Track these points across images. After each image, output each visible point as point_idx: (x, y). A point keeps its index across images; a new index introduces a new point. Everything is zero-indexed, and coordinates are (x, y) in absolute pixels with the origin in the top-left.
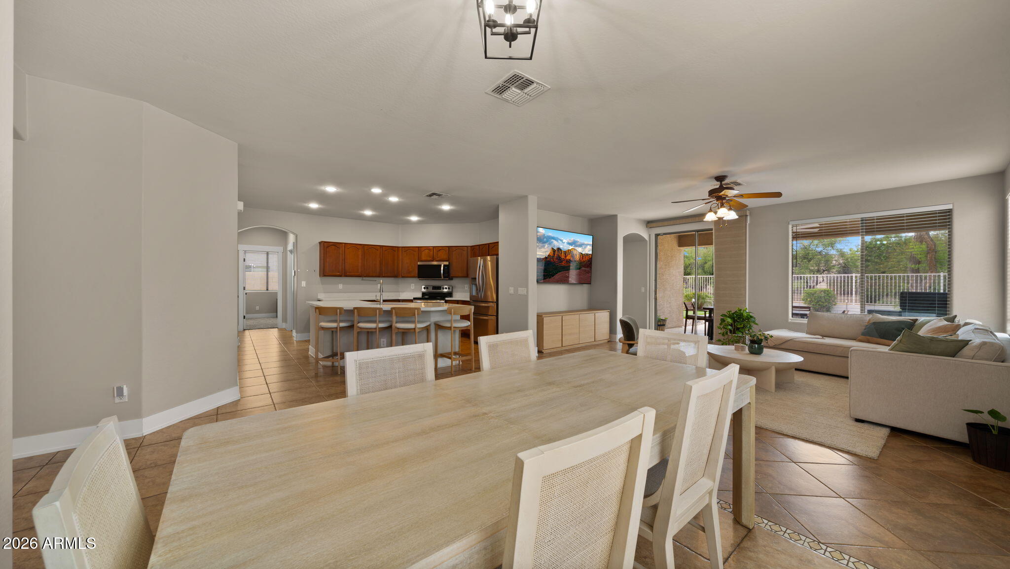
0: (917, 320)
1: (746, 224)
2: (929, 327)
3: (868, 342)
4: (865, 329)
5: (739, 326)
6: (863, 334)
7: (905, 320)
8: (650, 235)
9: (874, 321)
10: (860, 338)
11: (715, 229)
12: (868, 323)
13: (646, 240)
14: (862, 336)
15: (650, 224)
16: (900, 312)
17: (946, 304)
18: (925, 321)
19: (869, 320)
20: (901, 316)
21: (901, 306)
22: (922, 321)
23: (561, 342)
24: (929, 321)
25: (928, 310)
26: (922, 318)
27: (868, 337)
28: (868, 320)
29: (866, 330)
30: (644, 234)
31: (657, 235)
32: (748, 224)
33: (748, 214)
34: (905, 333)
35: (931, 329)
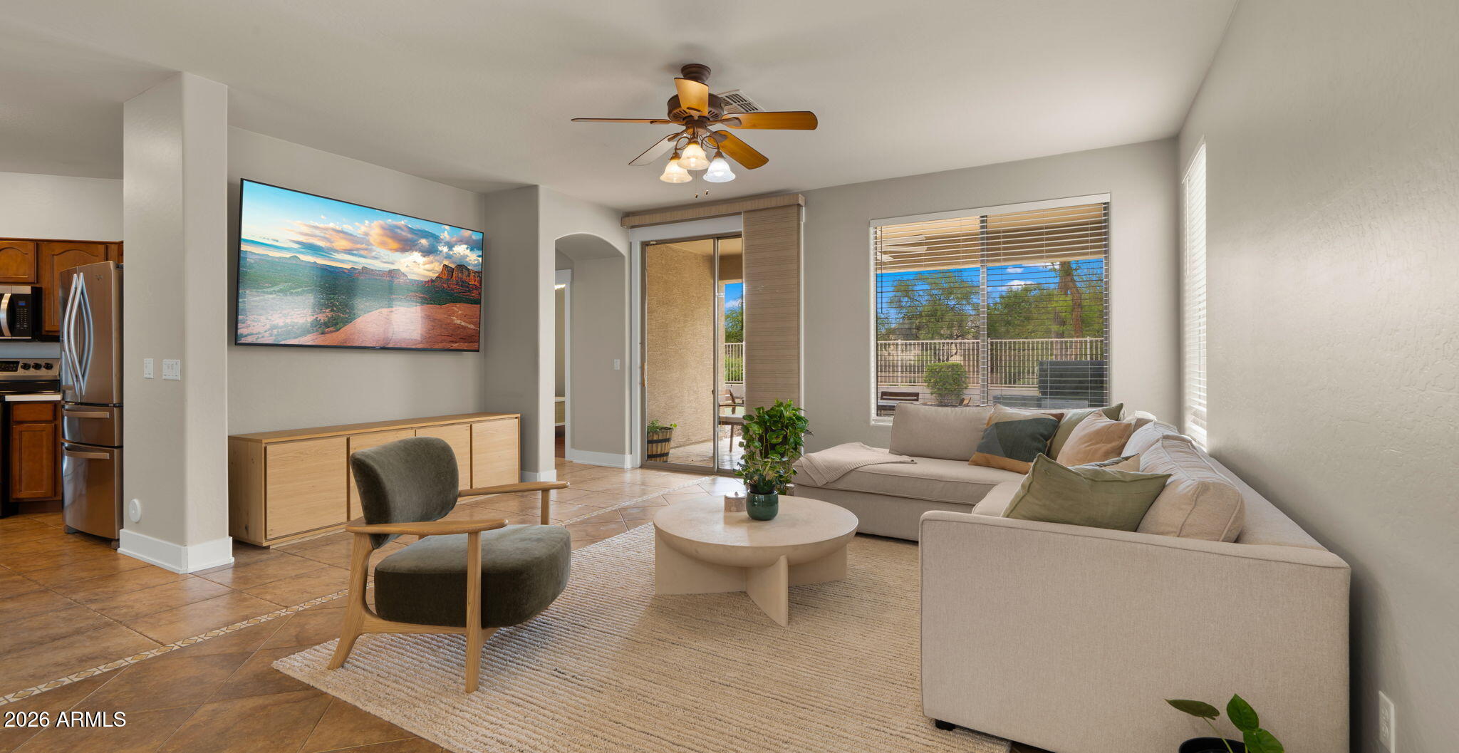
0: (1062, 415)
1: (799, 225)
2: (1084, 429)
3: (988, 465)
4: (983, 438)
5: (774, 441)
6: (981, 449)
7: (1044, 416)
8: (631, 243)
9: (996, 422)
10: (974, 457)
11: (746, 232)
12: (988, 424)
13: (622, 256)
14: (981, 454)
15: (629, 217)
16: (1039, 399)
17: (1102, 382)
18: (1074, 418)
19: (990, 418)
20: (1039, 406)
21: (1040, 387)
22: (1071, 418)
23: (345, 509)
24: (1080, 420)
25: (1077, 394)
26: (1070, 413)
27: (988, 456)
28: (988, 418)
29: (984, 440)
30: (616, 239)
31: (645, 245)
32: (802, 223)
33: (801, 202)
34: (1038, 466)
35: (1085, 436)
